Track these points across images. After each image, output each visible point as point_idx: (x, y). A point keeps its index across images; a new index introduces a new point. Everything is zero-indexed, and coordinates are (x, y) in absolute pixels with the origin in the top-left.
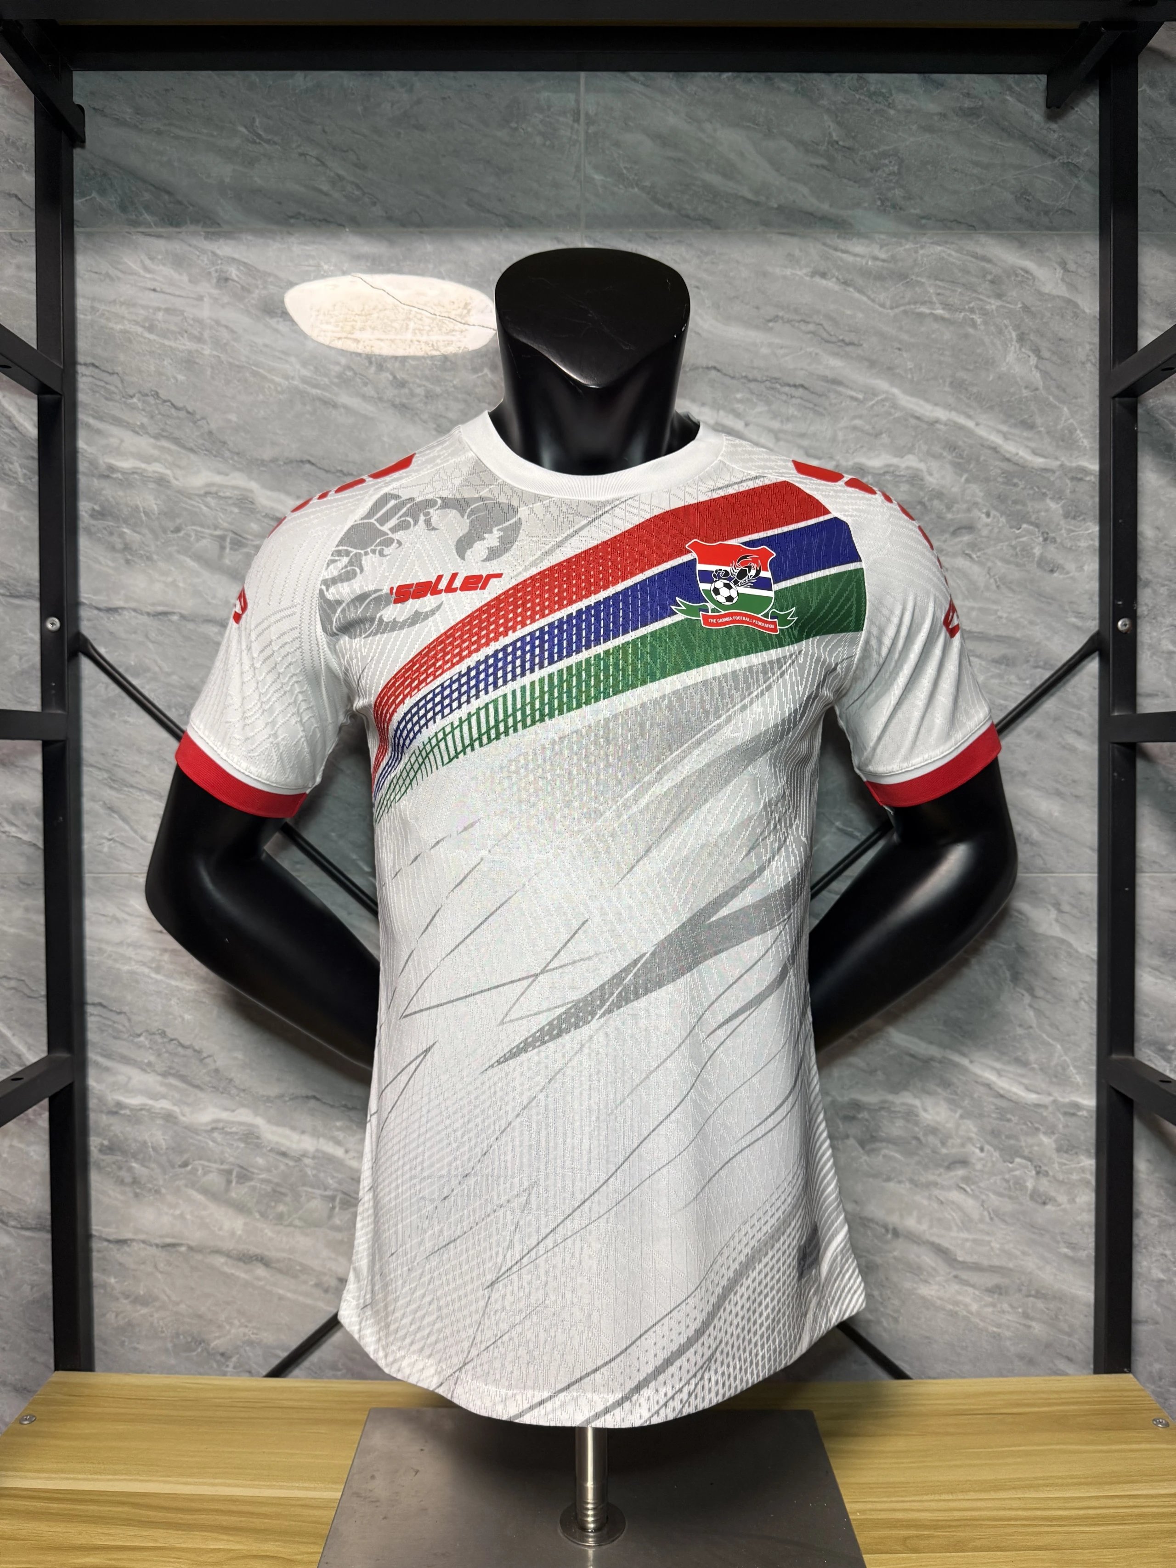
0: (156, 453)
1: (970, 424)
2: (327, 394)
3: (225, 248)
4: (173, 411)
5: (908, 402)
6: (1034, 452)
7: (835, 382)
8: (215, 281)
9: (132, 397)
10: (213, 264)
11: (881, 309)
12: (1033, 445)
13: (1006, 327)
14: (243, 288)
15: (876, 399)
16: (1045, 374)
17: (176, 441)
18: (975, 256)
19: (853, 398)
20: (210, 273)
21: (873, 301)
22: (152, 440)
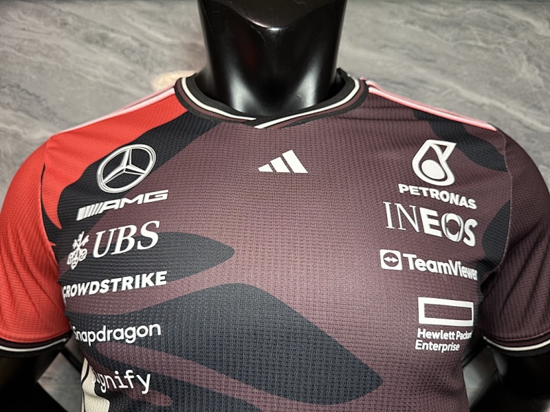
0: (14, 119)
1: (504, 107)
2: (118, 86)
3: (66, 8)
4: (27, 96)
5: (467, 94)
6: (543, 123)
7: (422, 81)
8: (59, 25)
9: (4, 87)
10: (59, 15)
11: (445, 42)
12: (541, 119)
13: (520, 53)
14: (75, 29)
15: (446, 92)
16: (544, 78)
17: (27, 112)
18: (498, 14)
19: (433, 91)
20: (56, 21)
21: (442, 37)
22: (13, 112)
